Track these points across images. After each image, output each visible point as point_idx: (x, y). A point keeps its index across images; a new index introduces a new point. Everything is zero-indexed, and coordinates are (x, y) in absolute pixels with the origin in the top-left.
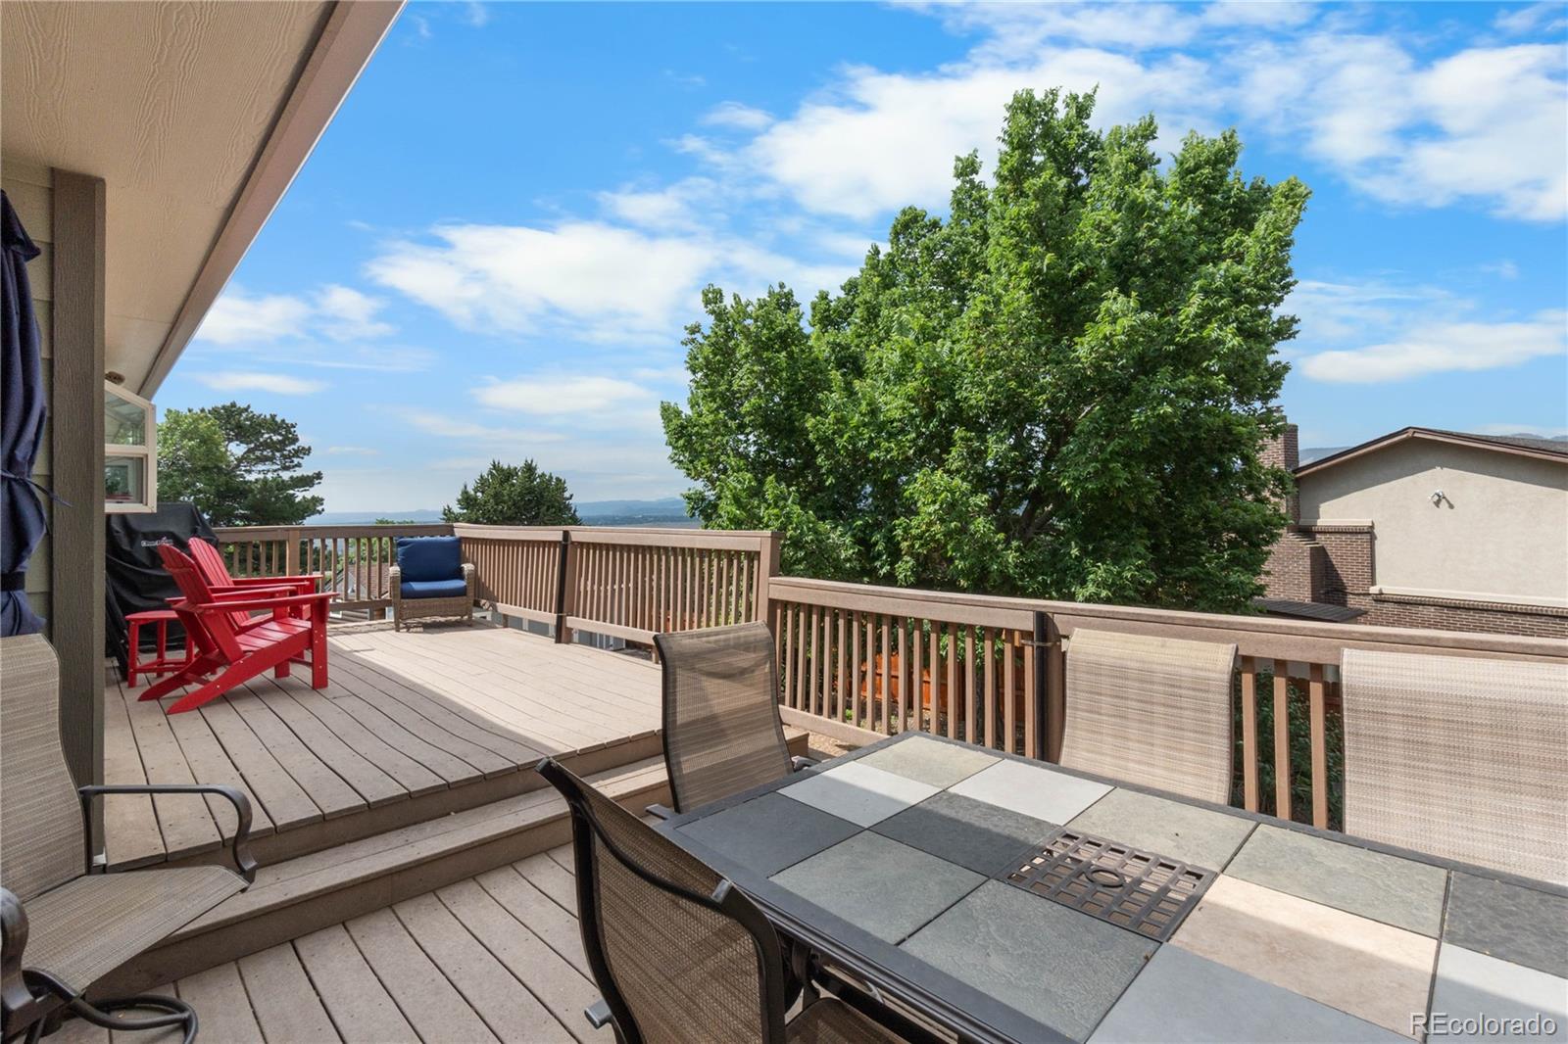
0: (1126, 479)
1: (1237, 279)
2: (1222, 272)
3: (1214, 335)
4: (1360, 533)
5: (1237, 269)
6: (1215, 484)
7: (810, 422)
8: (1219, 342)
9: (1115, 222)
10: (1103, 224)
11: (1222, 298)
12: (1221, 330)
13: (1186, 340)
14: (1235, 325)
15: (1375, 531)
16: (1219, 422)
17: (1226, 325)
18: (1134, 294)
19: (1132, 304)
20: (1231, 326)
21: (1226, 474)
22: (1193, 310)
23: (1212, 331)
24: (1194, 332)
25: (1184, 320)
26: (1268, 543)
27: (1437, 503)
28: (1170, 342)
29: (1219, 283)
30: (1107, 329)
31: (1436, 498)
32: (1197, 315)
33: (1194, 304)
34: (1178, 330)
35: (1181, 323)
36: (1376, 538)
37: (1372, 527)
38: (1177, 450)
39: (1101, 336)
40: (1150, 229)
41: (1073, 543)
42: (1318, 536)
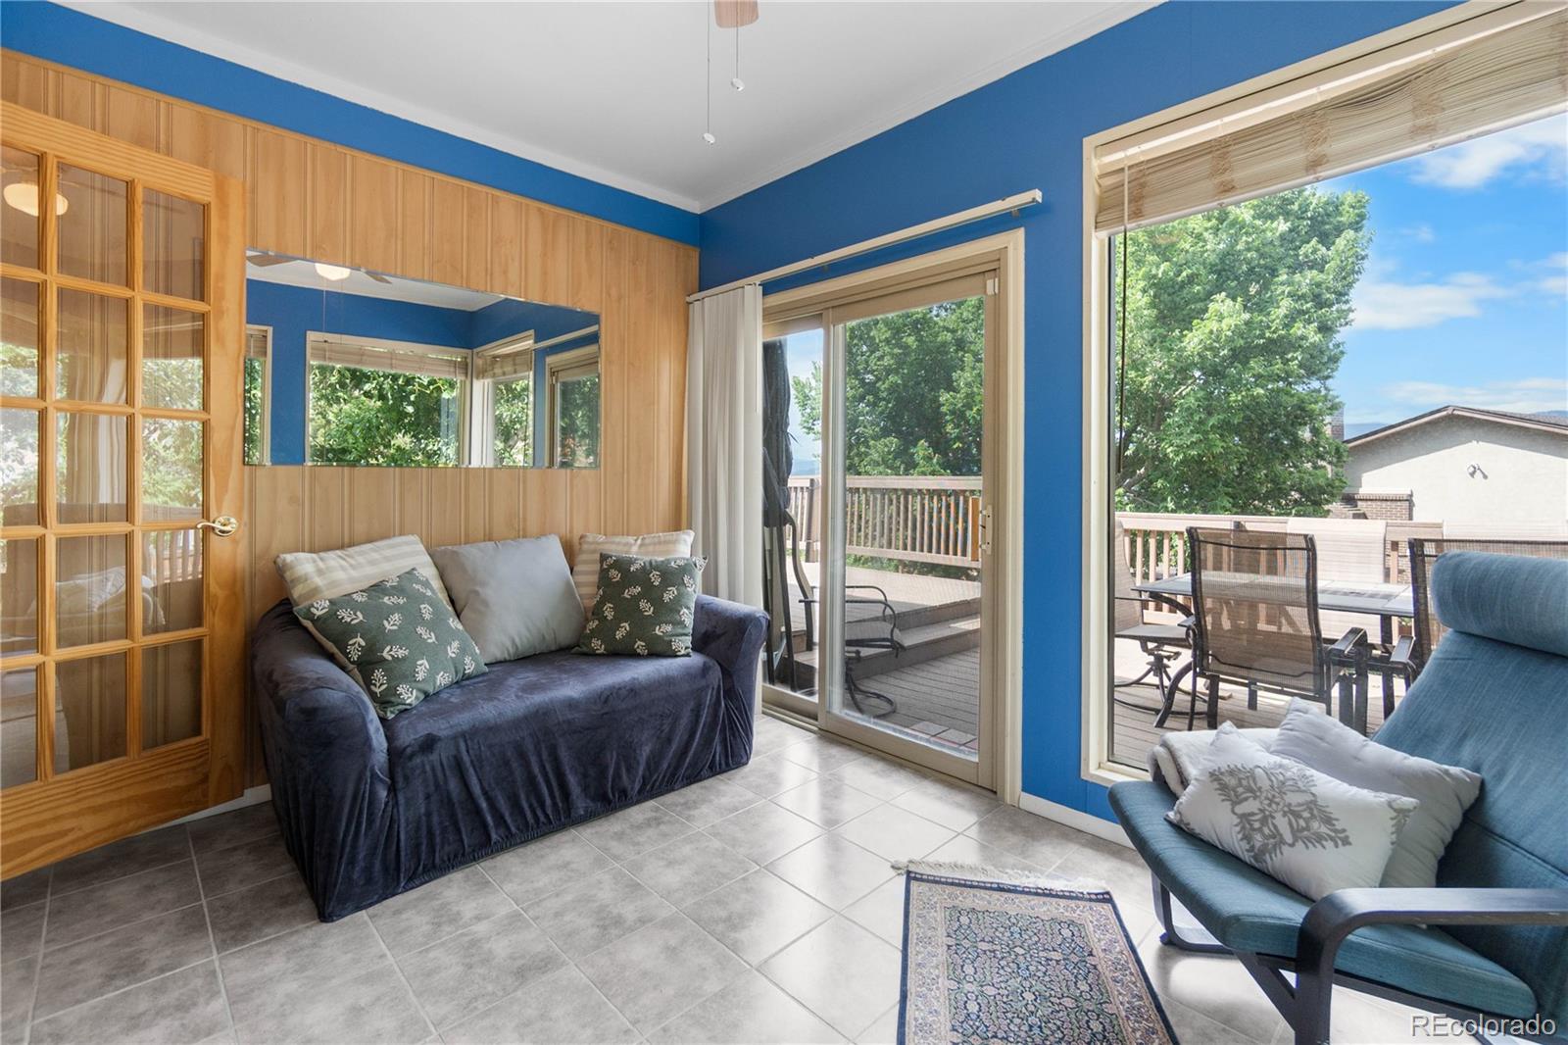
0: (1222, 447)
1: (1318, 285)
2: (1308, 281)
3: (1299, 333)
4: (1400, 500)
5: (1321, 277)
6: (1288, 451)
7: (944, 397)
8: (1303, 338)
9: (1206, 229)
10: (1196, 231)
11: (1307, 302)
12: (1304, 327)
13: (1275, 336)
14: (1316, 324)
15: (1414, 499)
16: (1295, 401)
17: (1309, 324)
18: (1239, 299)
19: (1237, 306)
20: (1312, 325)
21: (1297, 443)
22: (1282, 311)
23: (1298, 329)
24: (1283, 330)
25: (1274, 320)
26: (1328, 502)
27: (1472, 474)
28: (1262, 336)
29: (1305, 290)
30: (1214, 325)
31: (1472, 469)
32: (1286, 316)
33: (1285, 306)
34: (1269, 327)
35: (1273, 321)
36: (1414, 505)
37: (1411, 496)
38: (1260, 423)
39: (1207, 331)
40: (1247, 243)
41: (1169, 499)
42: (1359, 503)
